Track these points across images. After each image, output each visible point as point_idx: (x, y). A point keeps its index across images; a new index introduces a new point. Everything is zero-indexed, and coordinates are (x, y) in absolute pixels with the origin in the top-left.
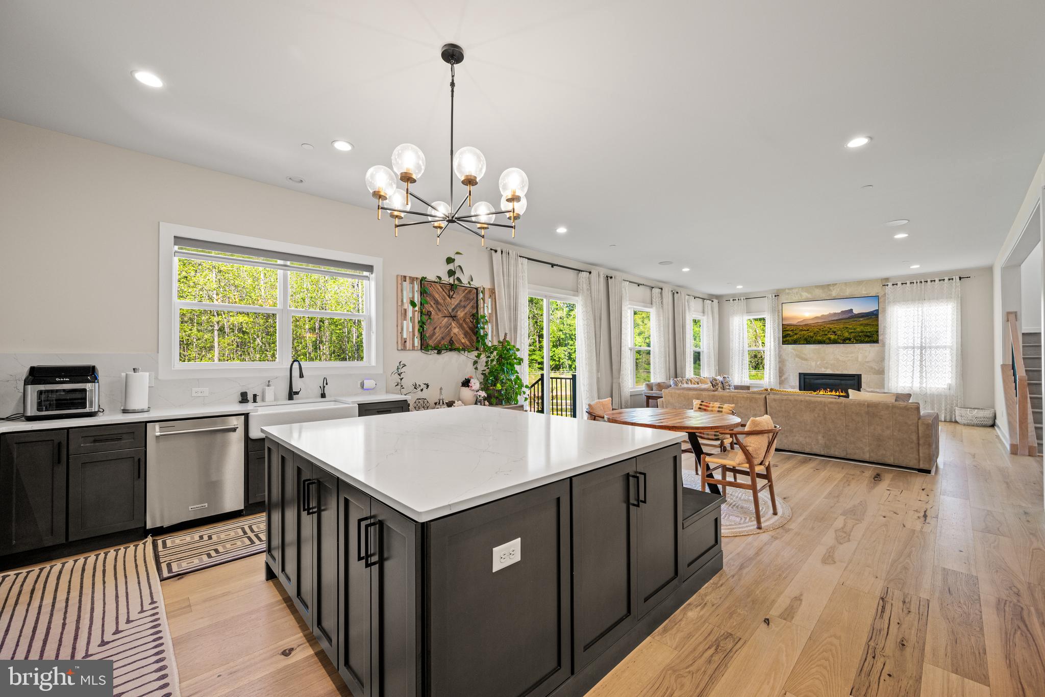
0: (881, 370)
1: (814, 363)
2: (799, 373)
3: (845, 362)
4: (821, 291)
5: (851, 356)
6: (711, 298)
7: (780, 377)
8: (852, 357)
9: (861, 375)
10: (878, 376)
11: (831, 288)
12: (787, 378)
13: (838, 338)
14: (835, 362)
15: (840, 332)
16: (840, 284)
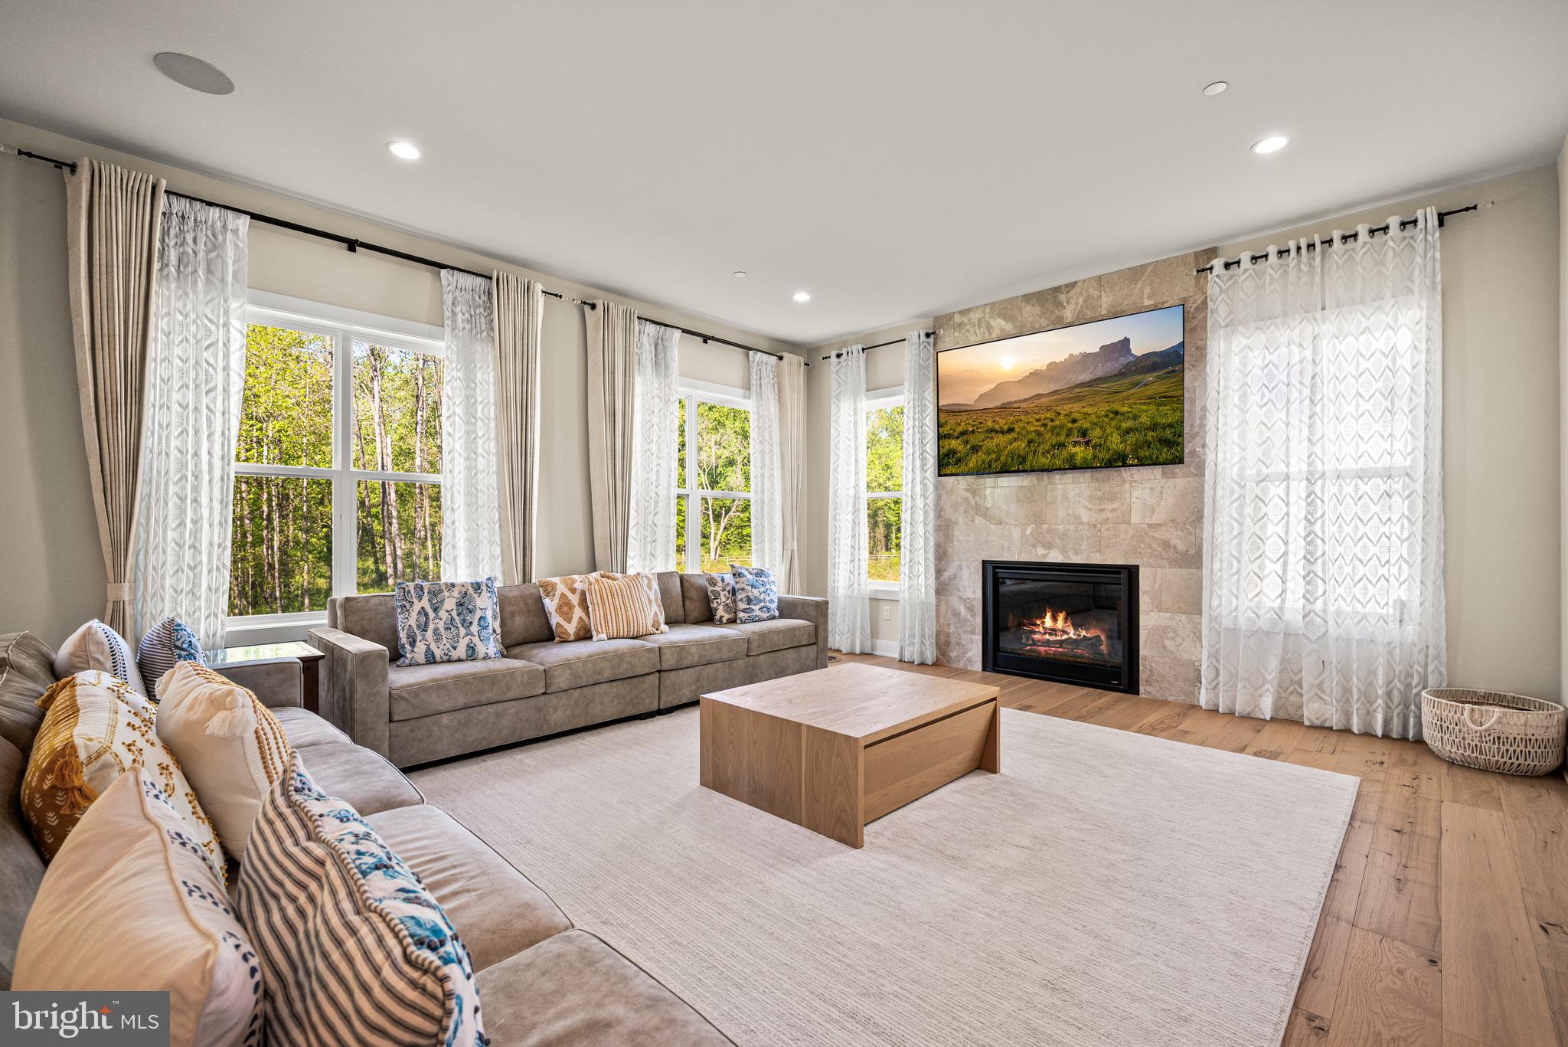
0: (1192, 551)
1: (1019, 530)
2: (984, 562)
3: (1095, 526)
4: (1037, 309)
5: (1110, 507)
6: (779, 348)
7: (939, 572)
8: (1113, 510)
9: (1137, 567)
10: (1184, 572)
11: (1063, 297)
12: (955, 577)
13: (1095, 457)
14: (1072, 527)
15: (1097, 432)
16: (1084, 281)
